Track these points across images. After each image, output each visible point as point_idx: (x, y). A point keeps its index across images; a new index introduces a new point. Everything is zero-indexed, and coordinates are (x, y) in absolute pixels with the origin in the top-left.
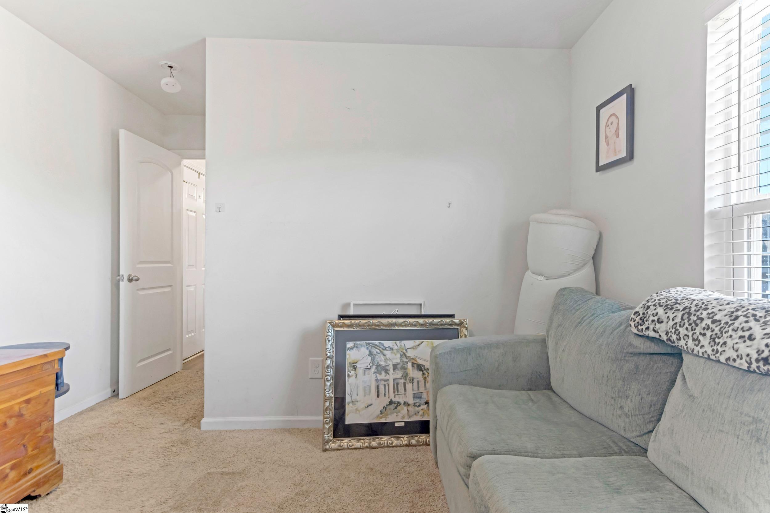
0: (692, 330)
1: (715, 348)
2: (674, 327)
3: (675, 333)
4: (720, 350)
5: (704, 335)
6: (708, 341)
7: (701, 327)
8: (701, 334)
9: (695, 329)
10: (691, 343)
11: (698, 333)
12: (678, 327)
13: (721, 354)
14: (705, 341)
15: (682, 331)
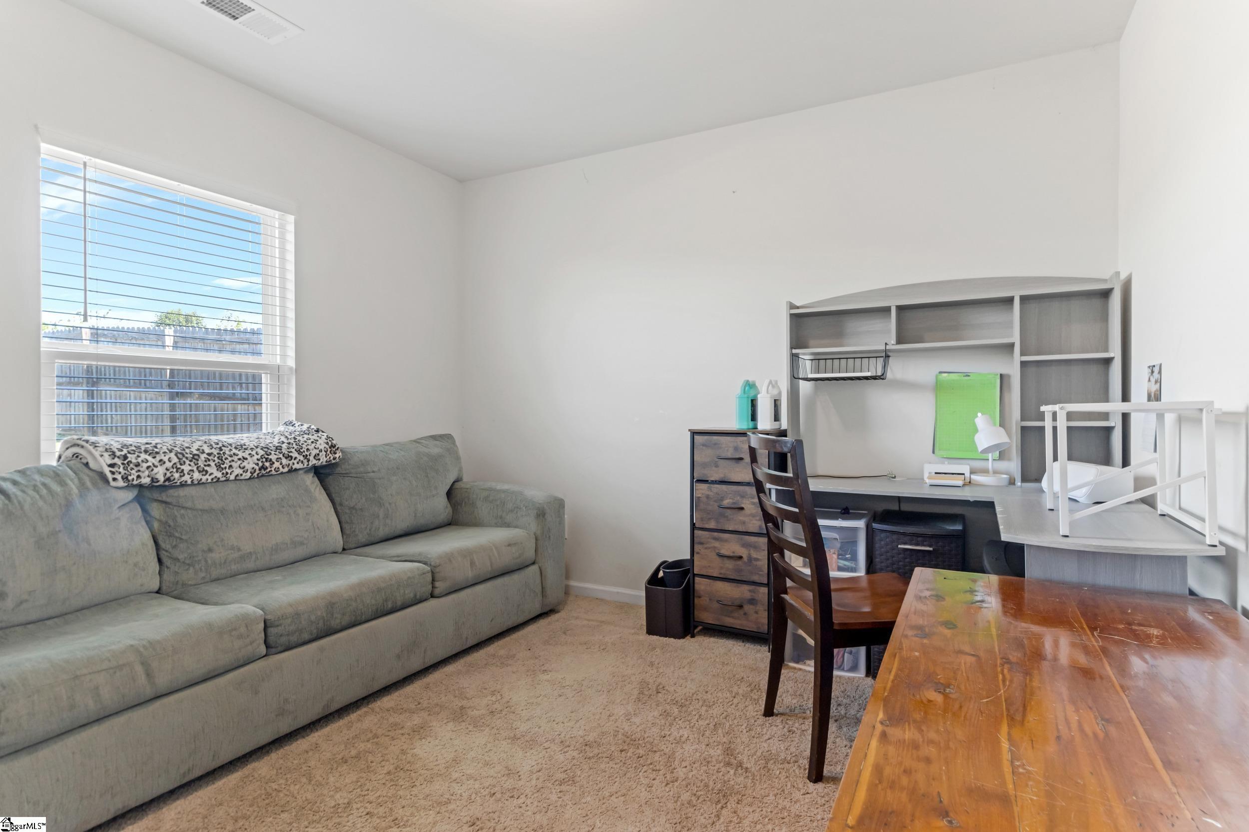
0: (196, 465)
1: (225, 472)
2: (175, 466)
3: (177, 472)
4: (229, 471)
5: (209, 465)
6: (215, 468)
7: (202, 460)
8: (205, 465)
9: (198, 464)
10: (196, 476)
11: (202, 466)
12: (179, 466)
13: (231, 474)
14: (213, 469)
15: (186, 468)
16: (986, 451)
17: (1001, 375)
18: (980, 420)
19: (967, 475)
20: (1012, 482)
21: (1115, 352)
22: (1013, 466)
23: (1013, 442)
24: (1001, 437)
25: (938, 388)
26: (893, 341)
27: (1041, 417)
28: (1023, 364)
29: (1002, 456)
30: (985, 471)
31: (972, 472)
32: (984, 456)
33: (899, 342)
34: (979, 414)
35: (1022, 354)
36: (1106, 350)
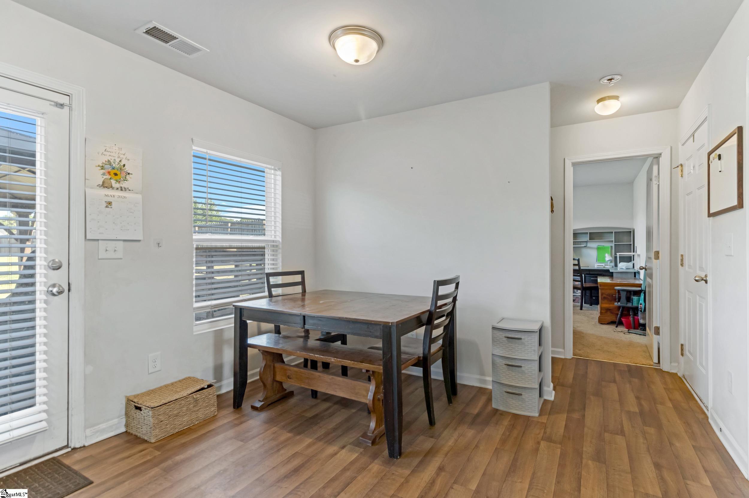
16: (608, 261)
17: (611, 246)
18: (607, 255)
19: (604, 266)
20: (613, 267)
21: (632, 243)
22: (613, 264)
23: (613, 259)
24: (611, 258)
25: (598, 249)
26: (589, 239)
27: (617, 255)
28: (615, 244)
29: (611, 262)
30: (608, 265)
31: (605, 265)
32: (607, 262)
33: (590, 240)
34: (606, 254)
35: (615, 243)
36: (631, 242)
